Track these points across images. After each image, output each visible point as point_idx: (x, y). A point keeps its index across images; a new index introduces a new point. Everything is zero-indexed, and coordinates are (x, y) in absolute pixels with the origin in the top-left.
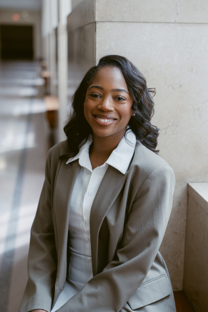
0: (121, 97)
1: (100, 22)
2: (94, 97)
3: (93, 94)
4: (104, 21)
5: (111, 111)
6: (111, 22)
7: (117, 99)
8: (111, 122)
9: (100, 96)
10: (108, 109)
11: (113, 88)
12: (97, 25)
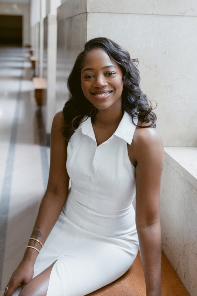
0: (110, 72)
1: (90, 12)
2: (87, 78)
3: (87, 76)
4: (93, 11)
5: (106, 86)
6: (100, 12)
7: (108, 75)
8: (108, 95)
9: (93, 76)
10: (103, 85)
11: (102, 67)
12: (88, 15)
